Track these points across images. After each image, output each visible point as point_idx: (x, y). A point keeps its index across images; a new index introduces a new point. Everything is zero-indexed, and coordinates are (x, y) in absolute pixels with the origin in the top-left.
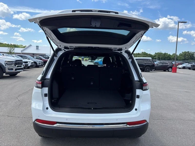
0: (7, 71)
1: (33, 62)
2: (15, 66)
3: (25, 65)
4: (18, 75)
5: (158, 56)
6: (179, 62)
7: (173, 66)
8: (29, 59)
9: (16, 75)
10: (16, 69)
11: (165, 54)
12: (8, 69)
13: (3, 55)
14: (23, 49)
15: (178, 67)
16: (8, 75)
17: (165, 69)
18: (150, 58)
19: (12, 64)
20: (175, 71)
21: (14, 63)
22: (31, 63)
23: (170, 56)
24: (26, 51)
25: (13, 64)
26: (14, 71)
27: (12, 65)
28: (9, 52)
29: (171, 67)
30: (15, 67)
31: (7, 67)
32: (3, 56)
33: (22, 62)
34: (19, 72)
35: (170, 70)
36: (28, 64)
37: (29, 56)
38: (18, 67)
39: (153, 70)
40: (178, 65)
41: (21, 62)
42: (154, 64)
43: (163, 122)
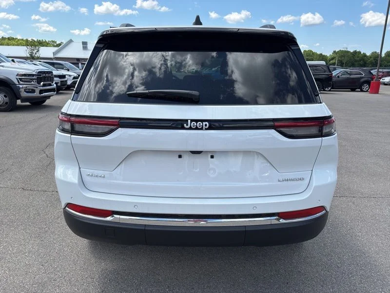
0: (24, 94)
1: (75, 75)
2: (37, 84)
3: (61, 81)
4: (48, 102)
5: (340, 59)
6: (385, 70)
7: (372, 79)
8: (68, 70)
9: (44, 104)
10: (41, 92)
11: (355, 52)
12: (25, 91)
13: (13, 61)
14: (56, 49)
15: (381, 80)
16: (28, 104)
17: (353, 85)
18: (323, 63)
19: (31, 79)
20: (376, 91)
21: (34, 77)
22: (72, 77)
23: (365, 58)
24: (63, 54)
25: (35, 81)
26: (37, 94)
27: (32, 83)
28: (29, 56)
29: (368, 82)
30: (39, 85)
31: (22, 86)
32: (13, 63)
33: (52, 75)
34: (49, 97)
35: (366, 87)
36: (66, 81)
37: (68, 64)
38: (44, 85)
39: (327, 89)
40: (383, 76)
41: (50, 75)
42: (331, 76)
43: (354, 203)
